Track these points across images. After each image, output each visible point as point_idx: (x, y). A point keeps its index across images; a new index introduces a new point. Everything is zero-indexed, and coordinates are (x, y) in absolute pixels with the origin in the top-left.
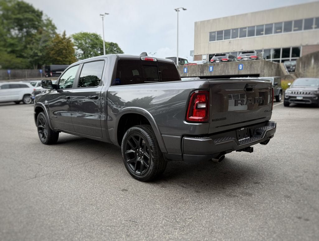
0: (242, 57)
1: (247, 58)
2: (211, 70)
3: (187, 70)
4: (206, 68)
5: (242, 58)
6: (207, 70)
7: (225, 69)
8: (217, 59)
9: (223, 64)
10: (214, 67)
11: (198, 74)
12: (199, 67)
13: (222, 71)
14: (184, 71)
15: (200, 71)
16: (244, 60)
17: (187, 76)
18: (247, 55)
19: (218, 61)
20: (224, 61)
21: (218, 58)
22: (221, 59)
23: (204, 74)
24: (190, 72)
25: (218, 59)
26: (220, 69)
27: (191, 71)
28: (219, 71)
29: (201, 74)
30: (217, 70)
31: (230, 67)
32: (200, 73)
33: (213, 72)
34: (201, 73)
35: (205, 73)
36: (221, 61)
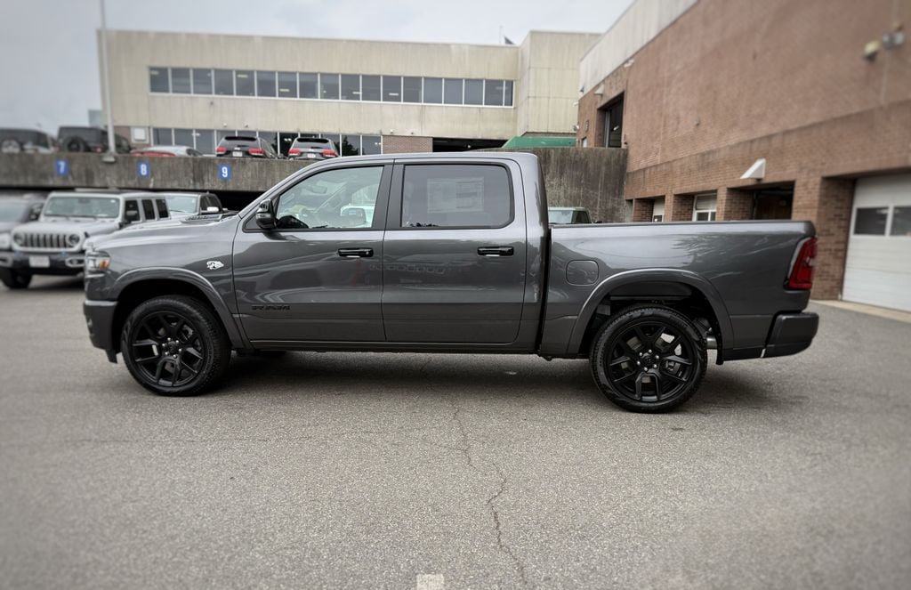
0: (302, 150)
1: (315, 153)
2: (225, 175)
3: (147, 169)
4: (211, 169)
5: (302, 153)
6: (213, 175)
7: (264, 175)
8: (236, 149)
9: (257, 164)
10: (234, 168)
11: (187, 184)
12: (189, 164)
13: (256, 181)
14: (140, 173)
15: (192, 175)
16: (308, 159)
17: (151, 186)
18: (312, 148)
19: (240, 154)
20: (256, 154)
21: (239, 146)
22: (245, 149)
23: (206, 183)
24: (159, 176)
25: (239, 149)
26: (250, 174)
27: (162, 174)
28: (249, 181)
29: (194, 184)
30: (241, 177)
31: (277, 173)
32: (192, 182)
33: (230, 180)
34: (194, 180)
35: (208, 180)
36: (247, 153)
